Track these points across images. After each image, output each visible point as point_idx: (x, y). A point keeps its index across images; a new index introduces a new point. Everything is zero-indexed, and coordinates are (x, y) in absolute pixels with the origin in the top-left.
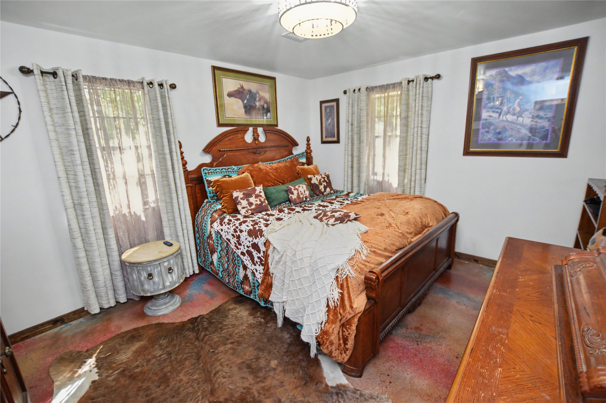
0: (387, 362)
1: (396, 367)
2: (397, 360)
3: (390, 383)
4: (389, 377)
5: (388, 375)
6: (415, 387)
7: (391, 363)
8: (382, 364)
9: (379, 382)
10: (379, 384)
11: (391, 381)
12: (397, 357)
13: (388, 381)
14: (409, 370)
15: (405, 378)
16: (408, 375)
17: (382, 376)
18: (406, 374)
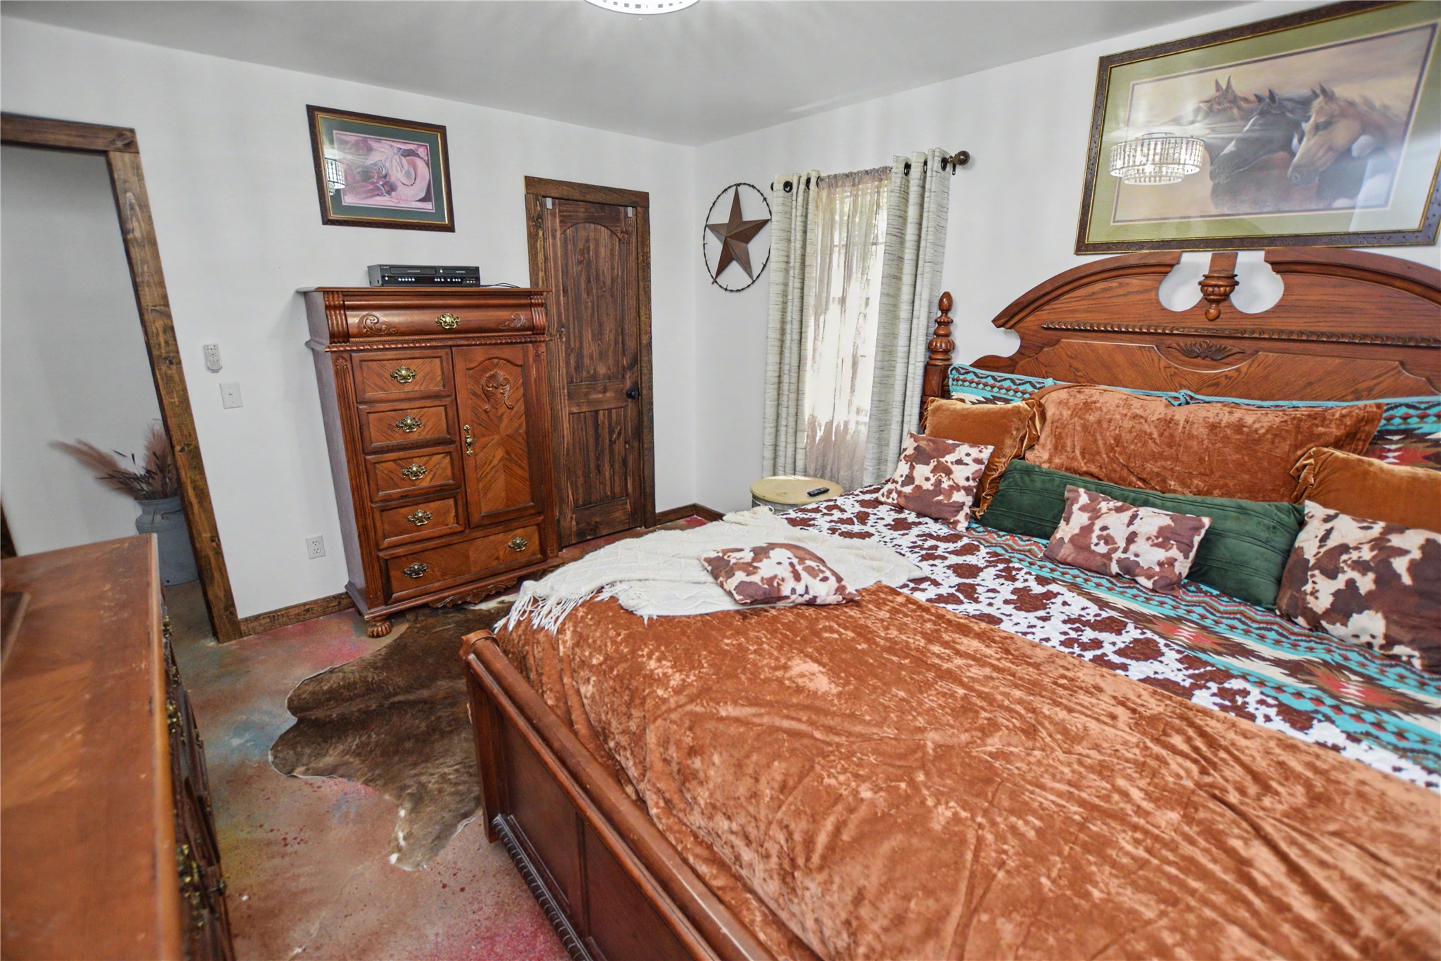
0: (497, 903)
1: (472, 916)
2: (488, 929)
3: (444, 886)
4: (458, 889)
5: (463, 890)
6: (399, 933)
7: (488, 911)
8: (498, 888)
9: (459, 865)
10: (455, 863)
11: (447, 889)
12: (497, 935)
13: (452, 883)
14: (446, 943)
15: (432, 923)
16: (437, 935)
17: (470, 876)
18: (440, 931)
